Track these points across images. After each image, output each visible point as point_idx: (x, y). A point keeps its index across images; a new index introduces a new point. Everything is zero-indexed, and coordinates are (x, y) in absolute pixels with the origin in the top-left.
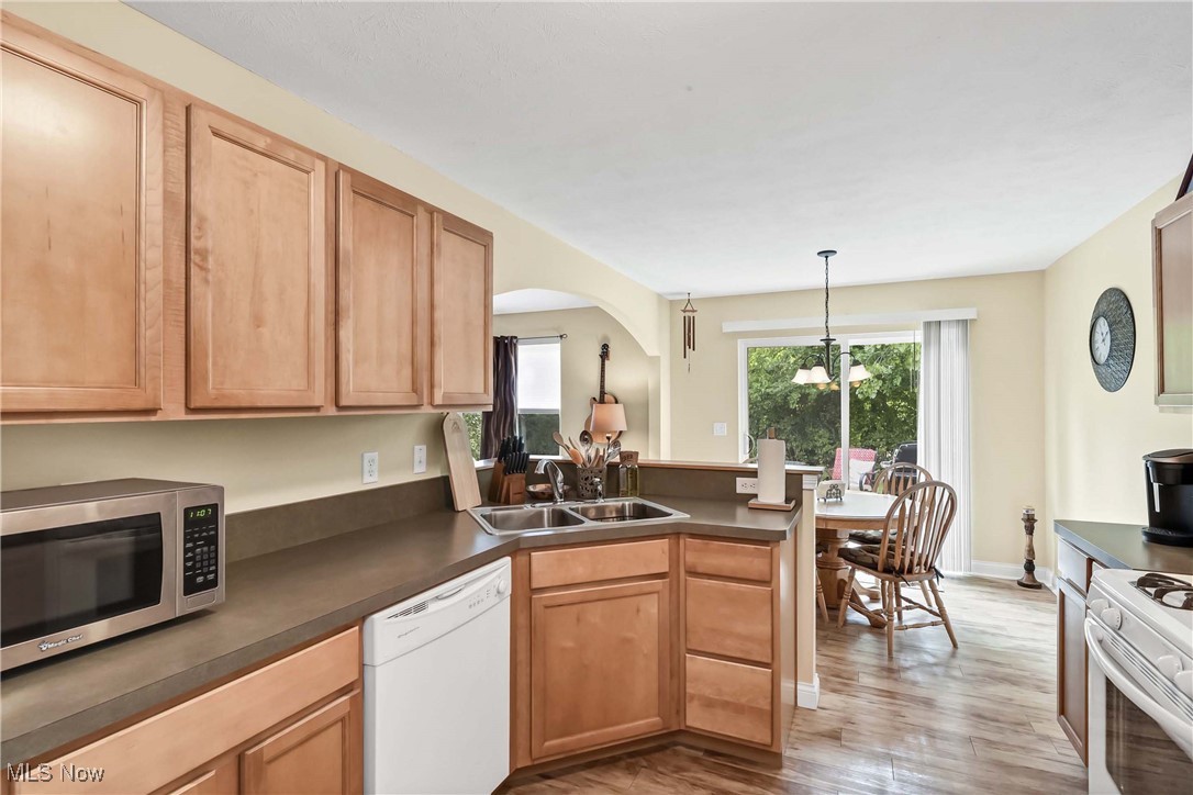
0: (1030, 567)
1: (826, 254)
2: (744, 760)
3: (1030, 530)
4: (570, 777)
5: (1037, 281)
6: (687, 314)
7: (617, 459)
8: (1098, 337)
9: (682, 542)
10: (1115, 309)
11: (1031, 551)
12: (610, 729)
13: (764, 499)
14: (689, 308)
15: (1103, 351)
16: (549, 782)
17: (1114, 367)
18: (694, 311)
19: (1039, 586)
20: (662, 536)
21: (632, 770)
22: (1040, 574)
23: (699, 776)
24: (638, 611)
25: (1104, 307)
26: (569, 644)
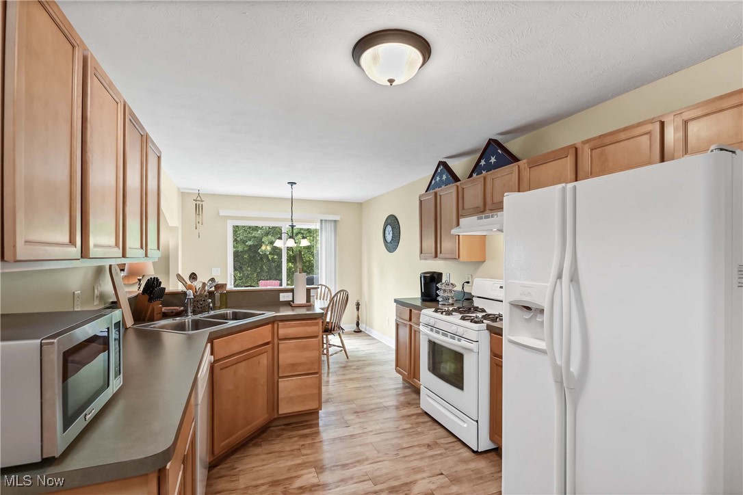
0: (358, 324)
1: (292, 184)
2: (303, 422)
3: (358, 309)
4: (228, 461)
5: (359, 207)
6: (198, 203)
7: (213, 289)
8: (387, 232)
9: (276, 325)
10: (393, 222)
11: (358, 318)
12: (249, 427)
13: (297, 302)
14: (199, 199)
15: (389, 238)
16: (219, 467)
17: (392, 244)
18: (202, 201)
19: (361, 331)
20: (267, 324)
21: (257, 445)
22: (362, 327)
23: (289, 434)
24: (259, 363)
25: (389, 221)
26: (231, 388)
